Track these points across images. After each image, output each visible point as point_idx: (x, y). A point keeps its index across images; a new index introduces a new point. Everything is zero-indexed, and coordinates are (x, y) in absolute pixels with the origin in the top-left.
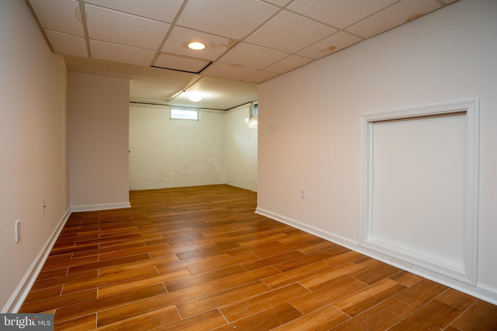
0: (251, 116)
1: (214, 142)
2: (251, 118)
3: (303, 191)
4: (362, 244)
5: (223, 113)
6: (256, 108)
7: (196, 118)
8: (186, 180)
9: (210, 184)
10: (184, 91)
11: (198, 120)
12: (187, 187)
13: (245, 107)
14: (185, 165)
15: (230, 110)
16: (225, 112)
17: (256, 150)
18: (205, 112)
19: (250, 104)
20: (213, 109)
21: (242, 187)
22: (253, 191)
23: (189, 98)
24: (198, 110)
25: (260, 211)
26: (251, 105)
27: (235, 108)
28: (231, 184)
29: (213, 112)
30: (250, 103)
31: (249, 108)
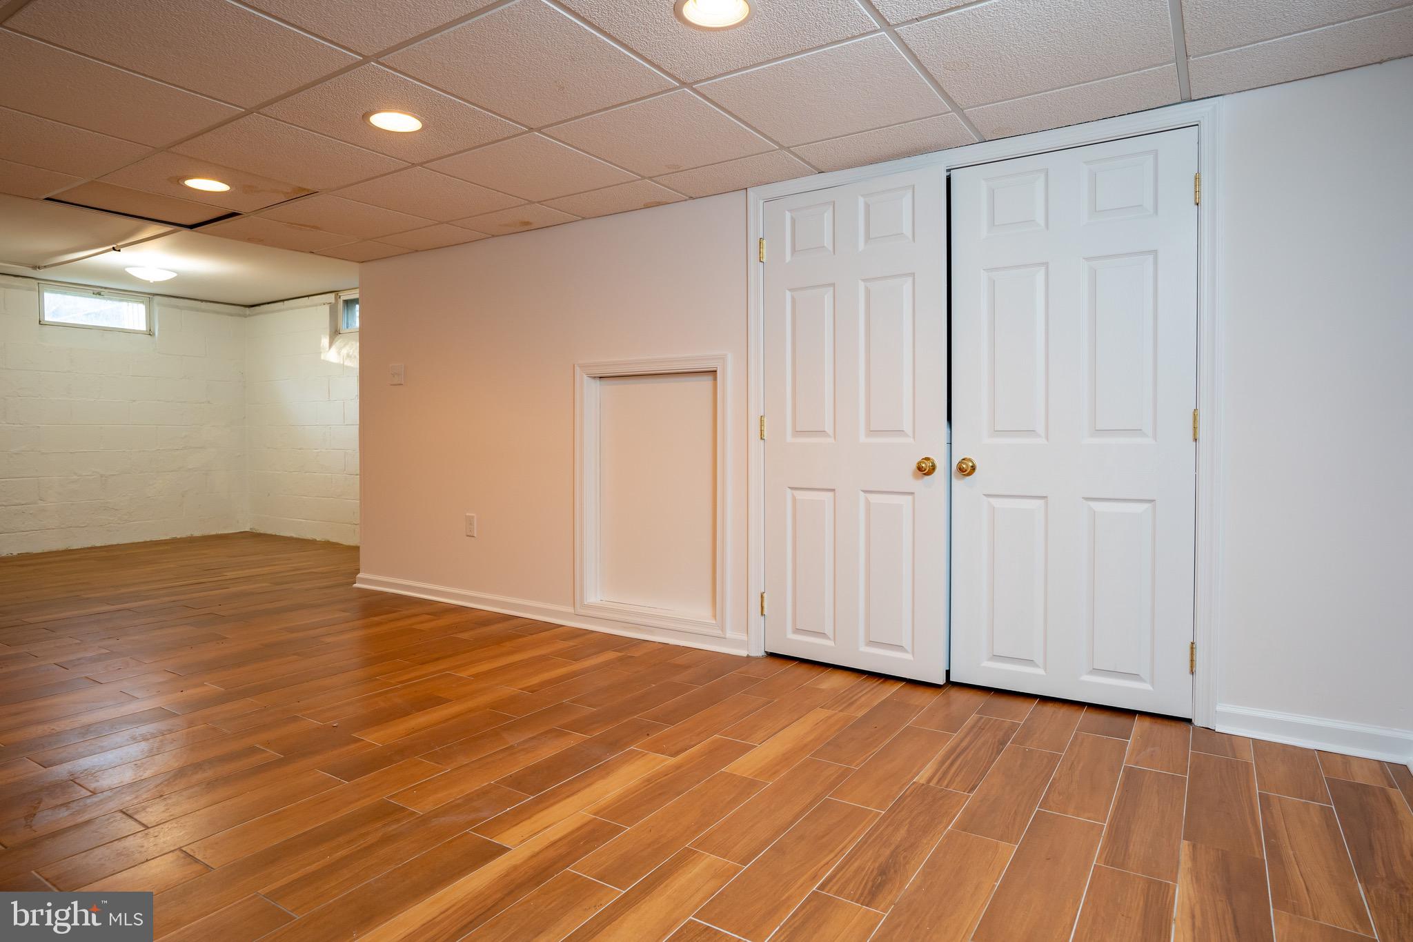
0: (335, 333)
1: (209, 402)
2: (333, 339)
3: (469, 521)
4: (583, 612)
5: (240, 315)
6: (349, 311)
7: (142, 326)
8: (109, 523)
9: (197, 534)
10: (114, 249)
11: (150, 333)
12: (112, 545)
13: (316, 305)
14: (102, 476)
15: (262, 306)
16: (248, 311)
17: (355, 431)
18: (177, 307)
19: (331, 298)
20: (202, 301)
21: (309, 536)
22: (345, 544)
23: (128, 270)
24: (150, 301)
25: (370, 580)
26: (333, 301)
27: (281, 303)
28: (269, 532)
29: (203, 311)
30: (333, 295)
31: (327, 308)
